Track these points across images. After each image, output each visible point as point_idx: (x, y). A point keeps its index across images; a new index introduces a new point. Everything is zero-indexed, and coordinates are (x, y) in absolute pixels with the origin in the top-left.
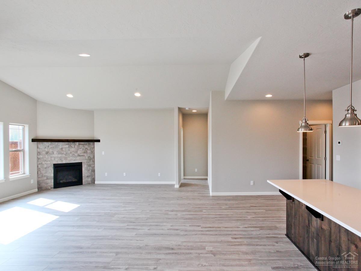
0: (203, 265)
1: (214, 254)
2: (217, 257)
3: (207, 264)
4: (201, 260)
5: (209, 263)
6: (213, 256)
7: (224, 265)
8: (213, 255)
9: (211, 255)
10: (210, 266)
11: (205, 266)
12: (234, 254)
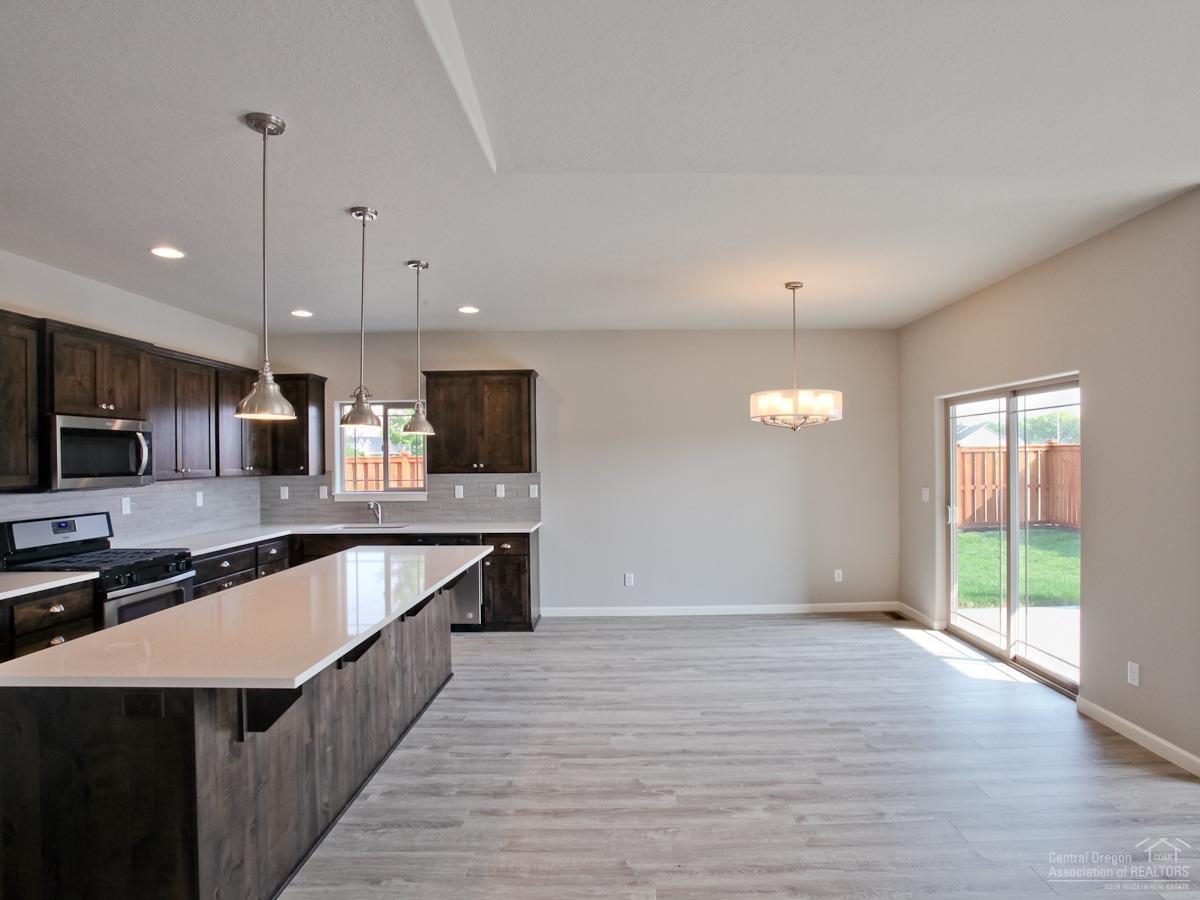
0: (661, 832)
1: (624, 869)
2: (615, 860)
3: (650, 834)
4: (670, 849)
5: (645, 837)
6: (627, 862)
7: (599, 832)
8: (630, 864)
9: (637, 866)
10: (642, 831)
11: (656, 830)
12: (549, 873)
